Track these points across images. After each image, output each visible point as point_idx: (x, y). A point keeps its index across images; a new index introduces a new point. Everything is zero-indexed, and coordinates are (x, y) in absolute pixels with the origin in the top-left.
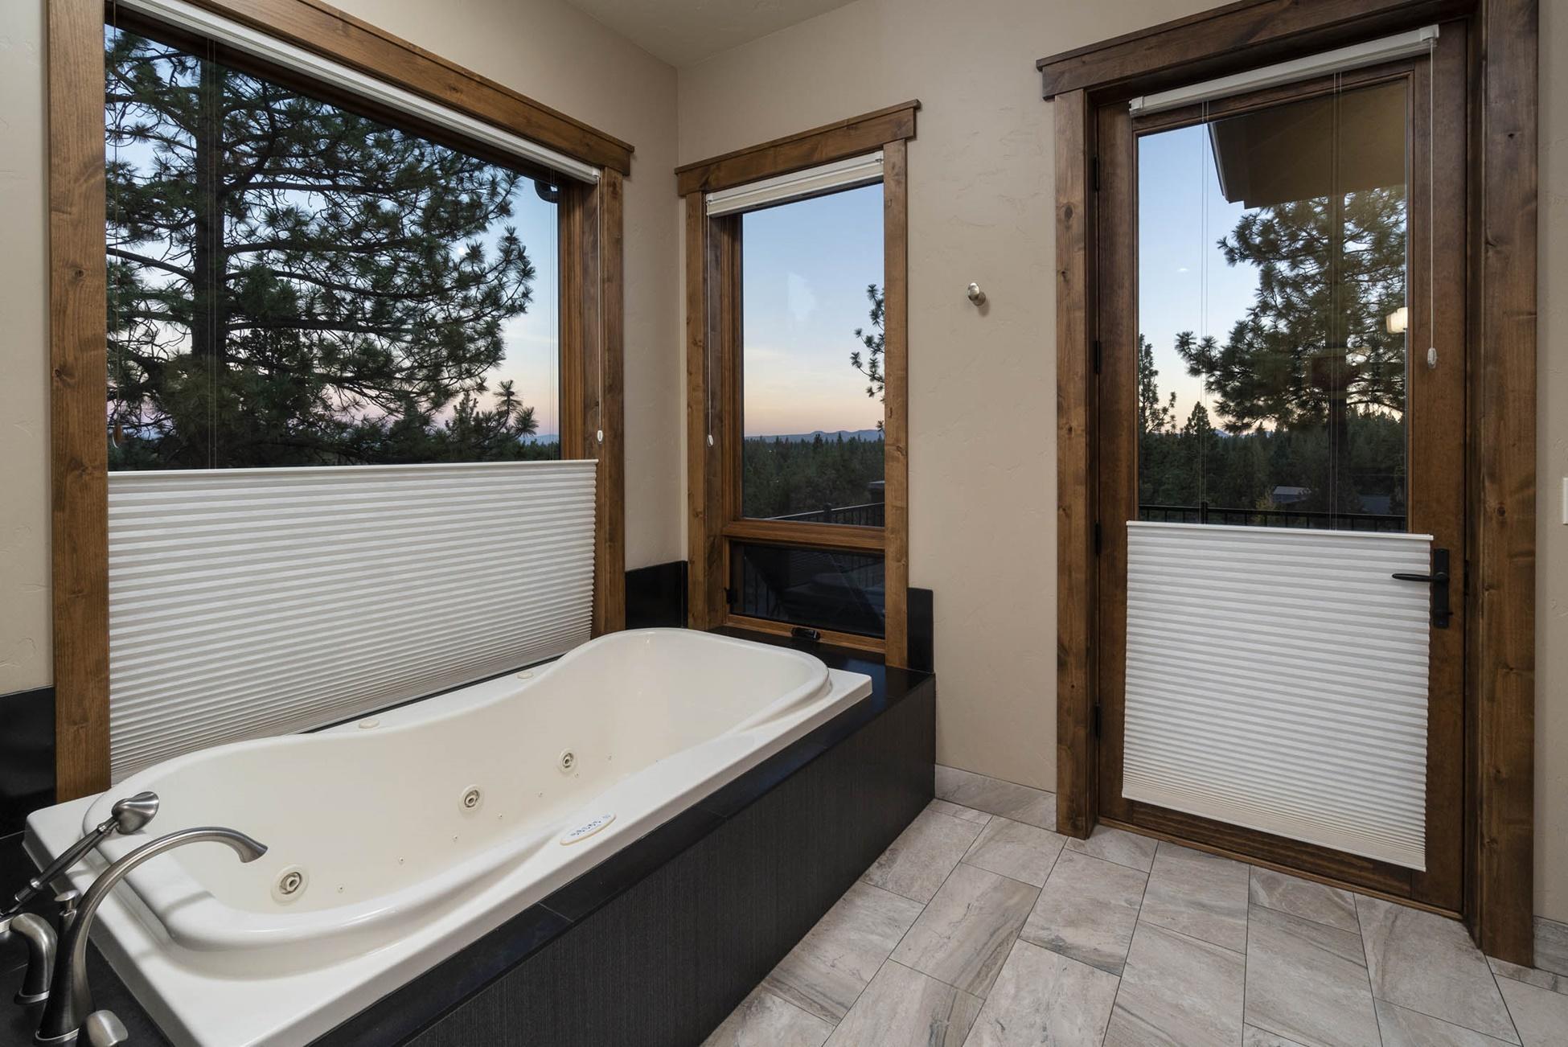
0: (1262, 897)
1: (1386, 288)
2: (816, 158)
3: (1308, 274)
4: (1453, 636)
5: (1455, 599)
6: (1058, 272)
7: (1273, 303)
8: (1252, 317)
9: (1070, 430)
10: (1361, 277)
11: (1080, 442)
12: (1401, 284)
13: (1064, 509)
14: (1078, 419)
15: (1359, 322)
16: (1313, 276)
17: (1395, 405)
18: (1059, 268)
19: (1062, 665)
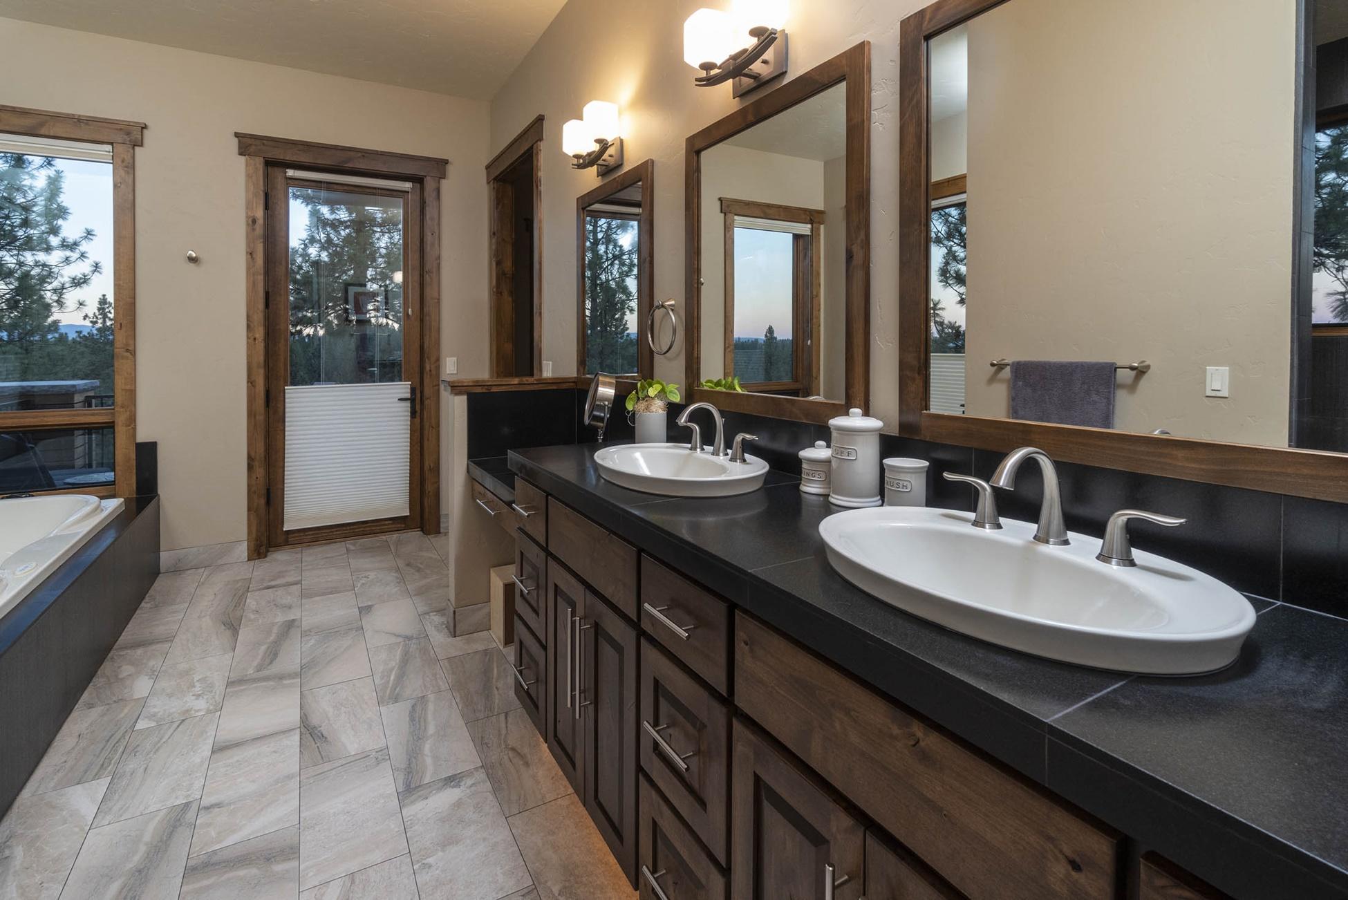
0: (352, 548)
1: (390, 238)
2: (42, 132)
3: (342, 220)
4: (417, 420)
5: (418, 407)
6: (247, 253)
7: (318, 238)
8: (303, 246)
9: (255, 339)
10: (375, 229)
11: (260, 346)
12: (398, 237)
13: (251, 382)
14: (260, 333)
15: (374, 260)
16: (345, 222)
17: (395, 319)
18: (248, 250)
19: (250, 468)
